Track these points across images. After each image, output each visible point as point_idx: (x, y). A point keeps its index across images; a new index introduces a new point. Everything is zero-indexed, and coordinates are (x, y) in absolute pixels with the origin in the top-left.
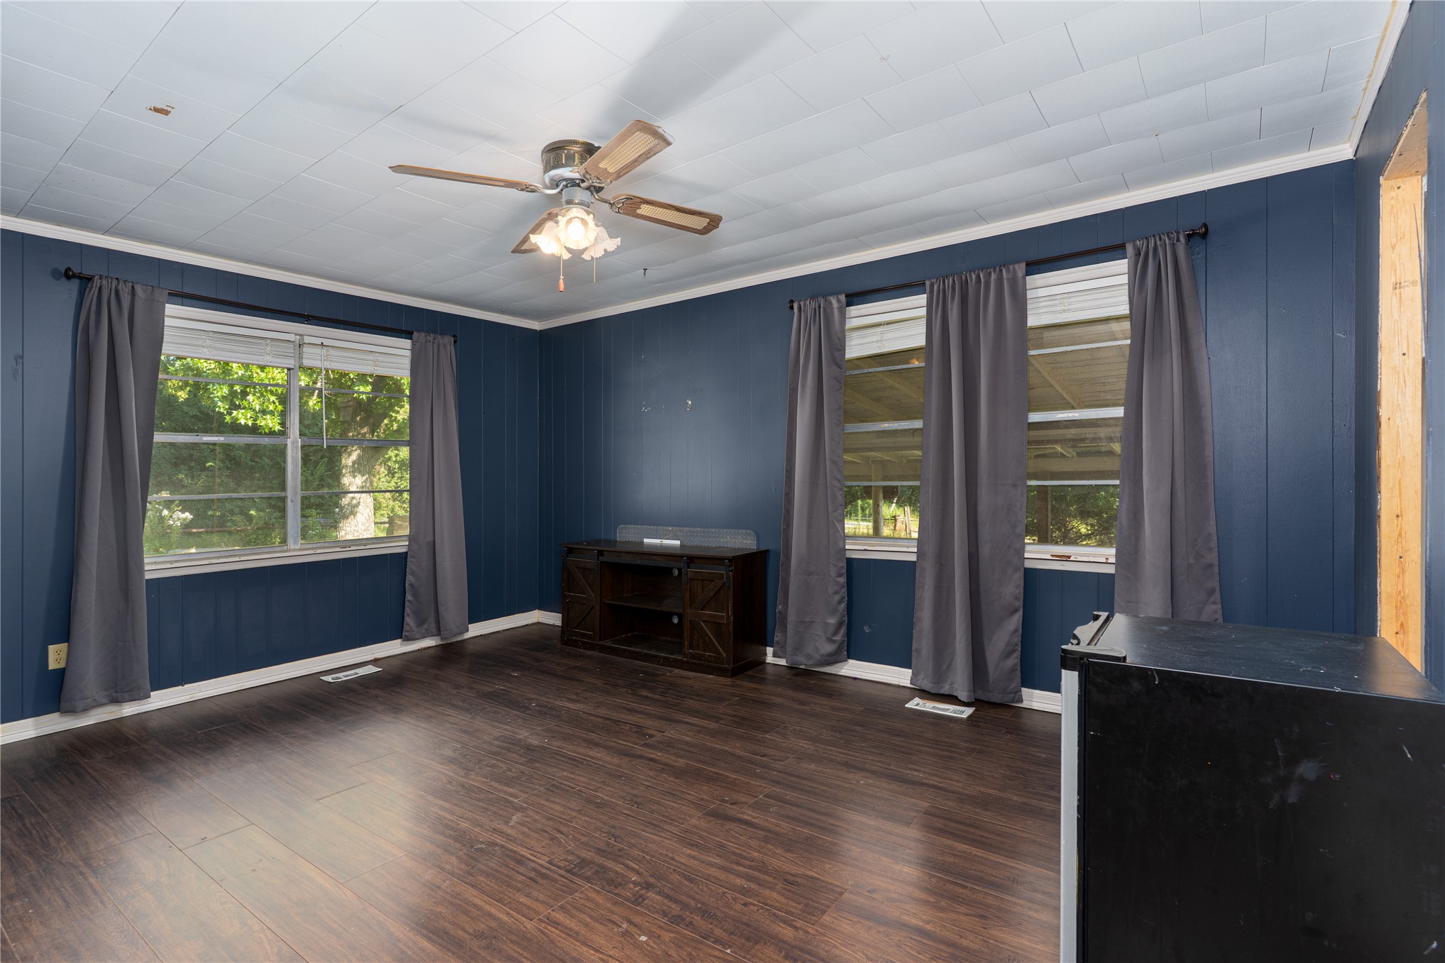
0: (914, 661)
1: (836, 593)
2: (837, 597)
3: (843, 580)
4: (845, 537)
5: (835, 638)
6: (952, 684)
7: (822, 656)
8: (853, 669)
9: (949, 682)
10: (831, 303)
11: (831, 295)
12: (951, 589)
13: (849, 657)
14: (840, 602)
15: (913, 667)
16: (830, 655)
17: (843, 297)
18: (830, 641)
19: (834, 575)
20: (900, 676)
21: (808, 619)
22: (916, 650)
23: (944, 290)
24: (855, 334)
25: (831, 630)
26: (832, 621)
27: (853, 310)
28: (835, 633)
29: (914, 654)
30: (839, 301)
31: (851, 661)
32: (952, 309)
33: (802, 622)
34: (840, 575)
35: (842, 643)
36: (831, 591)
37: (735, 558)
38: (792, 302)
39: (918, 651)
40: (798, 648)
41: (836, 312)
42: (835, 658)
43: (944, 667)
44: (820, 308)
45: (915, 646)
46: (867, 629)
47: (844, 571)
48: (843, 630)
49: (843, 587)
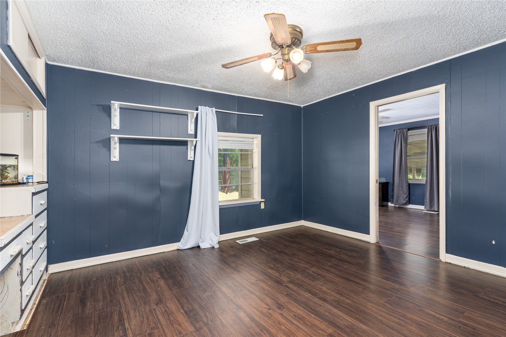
0: (425, 204)
1: (406, 190)
2: (406, 191)
3: (408, 188)
4: (408, 179)
5: (406, 200)
6: (434, 208)
7: (403, 203)
8: (410, 206)
9: (433, 208)
10: (404, 130)
11: (404, 129)
12: (433, 189)
13: (409, 204)
14: (407, 192)
15: (425, 205)
16: (405, 203)
17: (407, 129)
18: (405, 200)
19: (405, 187)
20: (422, 207)
21: (399, 196)
22: (425, 202)
23: (431, 128)
24: (410, 136)
25: (405, 198)
26: (405, 196)
27: (409, 132)
28: (406, 198)
29: (425, 203)
30: (406, 130)
31: (410, 205)
32: (433, 132)
33: (398, 196)
34: (407, 187)
35: (407, 201)
36: (404, 190)
37: (382, 183)
38: (394, 130)
39: (426, 202)
40: (397, 202)
41: (405, 132)
42: (406, 204)
43: (432, 205)
44: (401, 131)
45: (425, 201)
46: (413, 198)
47: (408, 186)
48: (408, 198)
49: (408, 189)
